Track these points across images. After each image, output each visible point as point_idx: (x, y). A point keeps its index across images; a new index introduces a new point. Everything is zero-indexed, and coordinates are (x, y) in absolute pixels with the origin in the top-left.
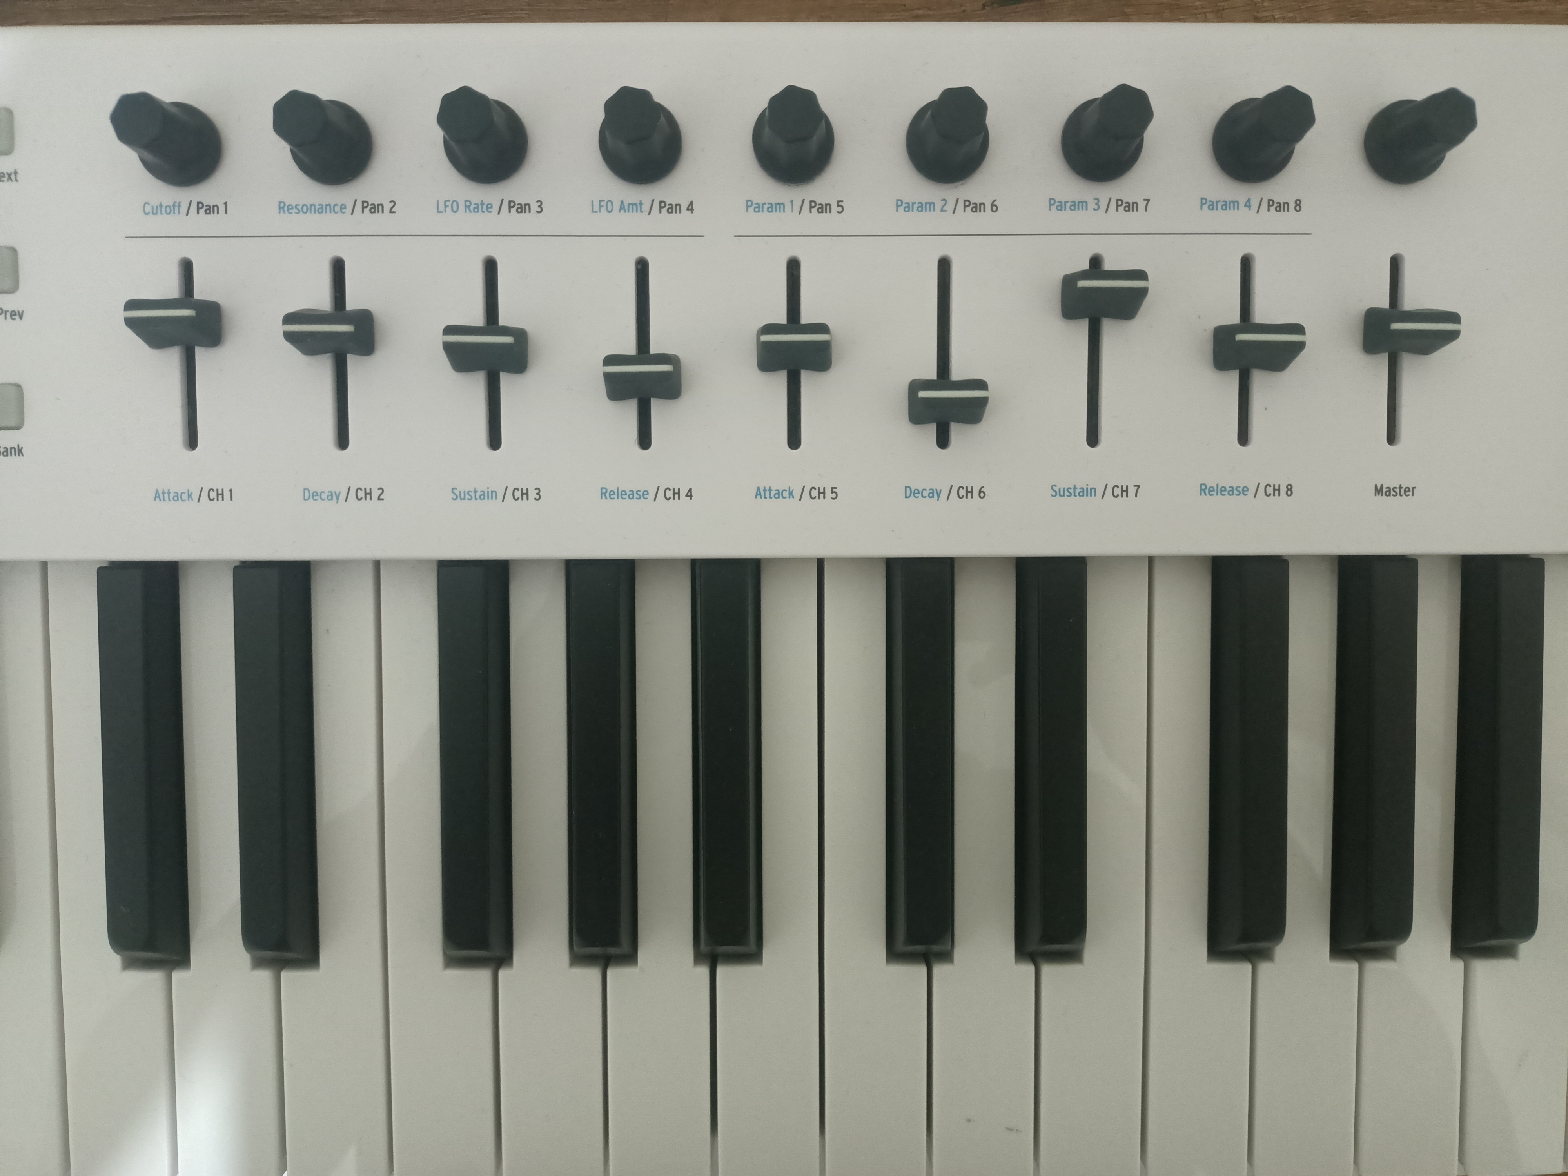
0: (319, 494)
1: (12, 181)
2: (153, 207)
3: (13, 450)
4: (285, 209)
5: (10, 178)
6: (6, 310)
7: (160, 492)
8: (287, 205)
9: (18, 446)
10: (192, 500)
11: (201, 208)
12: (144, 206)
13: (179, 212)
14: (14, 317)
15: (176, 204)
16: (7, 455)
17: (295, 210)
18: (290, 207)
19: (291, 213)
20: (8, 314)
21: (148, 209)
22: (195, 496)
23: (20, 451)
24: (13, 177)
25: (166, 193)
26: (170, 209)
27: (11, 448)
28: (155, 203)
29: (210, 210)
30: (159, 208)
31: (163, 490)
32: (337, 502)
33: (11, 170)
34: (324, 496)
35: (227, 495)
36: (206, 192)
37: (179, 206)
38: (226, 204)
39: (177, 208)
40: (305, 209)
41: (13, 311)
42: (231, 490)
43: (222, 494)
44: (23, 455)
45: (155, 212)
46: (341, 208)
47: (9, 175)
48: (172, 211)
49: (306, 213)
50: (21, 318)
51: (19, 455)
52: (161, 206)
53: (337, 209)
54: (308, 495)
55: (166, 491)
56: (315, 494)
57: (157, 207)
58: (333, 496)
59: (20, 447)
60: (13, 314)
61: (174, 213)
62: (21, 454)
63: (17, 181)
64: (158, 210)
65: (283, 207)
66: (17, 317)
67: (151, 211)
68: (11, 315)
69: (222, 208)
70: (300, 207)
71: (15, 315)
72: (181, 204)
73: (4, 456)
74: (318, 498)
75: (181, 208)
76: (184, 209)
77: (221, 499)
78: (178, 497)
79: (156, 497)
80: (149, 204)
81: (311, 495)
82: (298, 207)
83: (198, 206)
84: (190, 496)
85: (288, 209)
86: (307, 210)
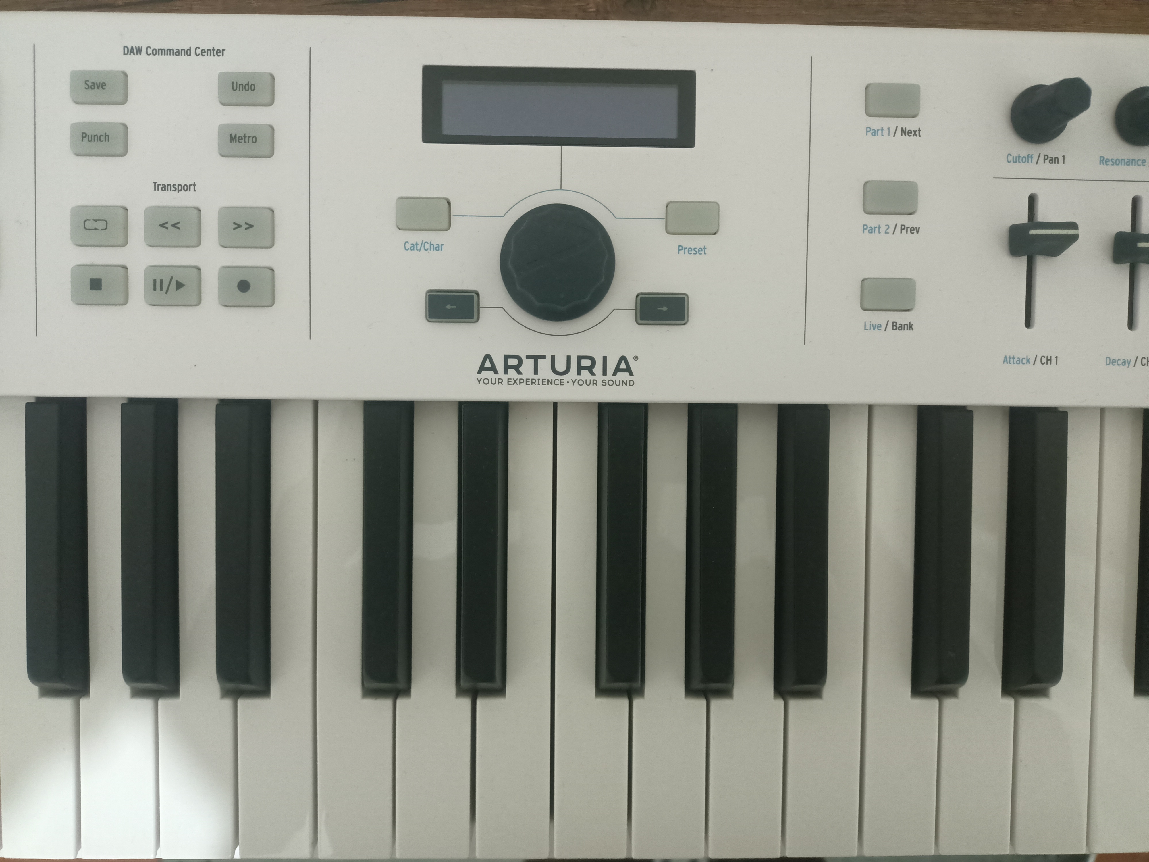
0: (1116, 362)
1: (916, 136)
2: (1013, 157)
3: (906, 326)
4: (1104, 162)
5: (915, 134)
6: (908, 226)
7: (1008, 357)
8: (1105, 159)
9: (910, 322)
10: (1030, 364)
11: (1047, 159)
12: (1008, 156)
13: (1031, 162)
14: (913, 232)
15: (1030, 156)
16: (901, 330)
17: (1111, 163)
18: (1108, 160)
19: (1108, 165)
20: (909, 229)
21: (1010, 158)
22: (1032, 361)
23: (911, 327)
24: (917, 133)
25: (1023, 148)
26: (1025, 159)
27: (905, 325)
28: (1015, 154)
29: (1053, 160)
30: (1018, 158)
31: (1010, 356)
32: (1128, 367)
33: (916, 128)
34: (1120, 362)
35: (1054, 360)
36: (1052, 148)
37: (1032, 157)
38: (1064, 157)
39: (1030, 159)
40: (1118, 161)
41: (913, 227)
42: (1057, 357)
43: (1050, 360)
44: (913, 330)
45: (1015, 161)
46: (1142, 163)
47: (915, 132)
48: (1027, 161)
49: (1118, 165)
50: (918, 232)
51: (910, 330)
52: (1019, 157)
53: (1140, 162)
54: (1109, 362)
55: (1012, 357)
56: (1114, 361)
57: (1016, 157)
58: (1126, 363)
59: (911, 324)
60: (912, 229)
61: (1028, 162)
62: (911, 329)
63: (920, 136)
64: (1017, 159)
65: (1103, 161)
66: (915, 231)
67: (1012, 160)
68: (911, 230)
69: (1061, 160)
70: (1114, 161)
71: (914, 230)
72: (1033, 156)
73: (899, 330)
74: (1116, 363)
75: (1033, 159)
76: (1035, 159)
77: (1050, 363)
78: (1019, 361)
79: (1004, 361)
80: (1011, 155)
81: (1111, 362)
82: (1113, 160)
83: (1044, 158)
84: (1028, 361)
85: (1106, 162)
86: (1119, 162)
